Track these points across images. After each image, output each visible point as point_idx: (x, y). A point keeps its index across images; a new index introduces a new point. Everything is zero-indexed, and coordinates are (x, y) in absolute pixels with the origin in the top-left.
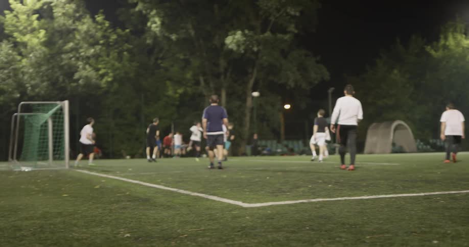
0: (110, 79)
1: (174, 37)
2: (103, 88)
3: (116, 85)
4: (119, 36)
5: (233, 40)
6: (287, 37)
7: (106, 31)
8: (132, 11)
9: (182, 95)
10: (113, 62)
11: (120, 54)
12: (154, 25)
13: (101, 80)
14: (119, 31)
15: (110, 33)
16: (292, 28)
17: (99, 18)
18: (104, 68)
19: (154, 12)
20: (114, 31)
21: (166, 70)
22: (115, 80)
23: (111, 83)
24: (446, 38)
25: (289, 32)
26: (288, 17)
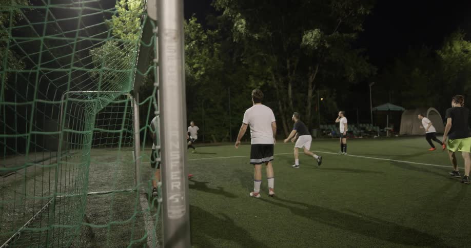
0: (202, 73)
1: (256, 36)
2: (196, 81)
3: (208, 78)
4: (210, 36)
5: (311, 37)
6: (353, 36)
7: (198, 32)
8: (219, 17)
10: (205, 57)
11: (212, 51)
12: (240, 26)
13: (195, 73)
14: (209, 31)
15: (202, 34)
16: (359, 28)
17: (192, 22)
18: (198, 63)
19: (239, 15)
20: (205, 32)
21: (247, 66)
22: (207, 73)
23: (202, 76)
25: (355, 31)
26: (356, 18)
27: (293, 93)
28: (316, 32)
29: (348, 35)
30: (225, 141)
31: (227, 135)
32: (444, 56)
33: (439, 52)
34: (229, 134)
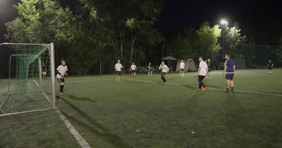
0: (72, 38)
1: (102, 20)
2: (69, 42)
3: (75, 41)
4: (77, 18)
5: (130, 22)
6: (152, 22)
7: (70, 16)
8: (82, 8)
9: (105, 47)
10: (73, 30)
11: (78, 26)
12: (93, 14)
13: (69, 38)
14: (76, 16)
15: (72, 17)
16: (154, 18)
17: (67, 10)
18: (70, 33)
19: (93, 8)
20: (74, 16)
21: (98, 35)
22: (75, 39)
23: (73, 40)
24: (203, 28)
25: (153, 20)
26: (153, 14)
27: (123, 50)
28: (132, 20)
29: (149, 22)
30: (85, 75)
31: (87, 72)
32: (199, 34)
33: (197, 31)
34: (88, 71)
